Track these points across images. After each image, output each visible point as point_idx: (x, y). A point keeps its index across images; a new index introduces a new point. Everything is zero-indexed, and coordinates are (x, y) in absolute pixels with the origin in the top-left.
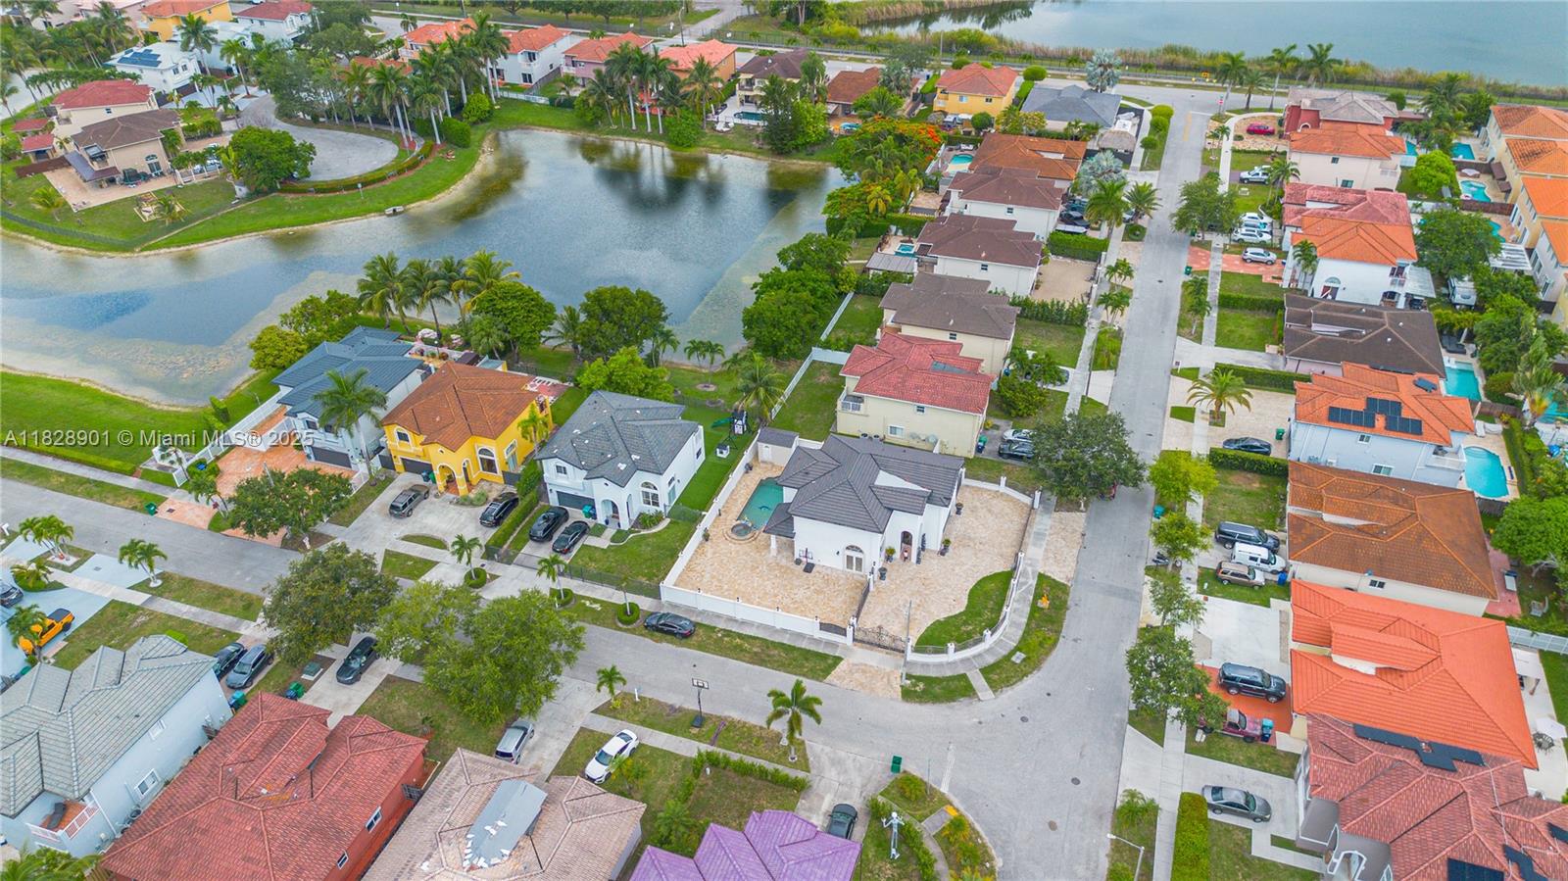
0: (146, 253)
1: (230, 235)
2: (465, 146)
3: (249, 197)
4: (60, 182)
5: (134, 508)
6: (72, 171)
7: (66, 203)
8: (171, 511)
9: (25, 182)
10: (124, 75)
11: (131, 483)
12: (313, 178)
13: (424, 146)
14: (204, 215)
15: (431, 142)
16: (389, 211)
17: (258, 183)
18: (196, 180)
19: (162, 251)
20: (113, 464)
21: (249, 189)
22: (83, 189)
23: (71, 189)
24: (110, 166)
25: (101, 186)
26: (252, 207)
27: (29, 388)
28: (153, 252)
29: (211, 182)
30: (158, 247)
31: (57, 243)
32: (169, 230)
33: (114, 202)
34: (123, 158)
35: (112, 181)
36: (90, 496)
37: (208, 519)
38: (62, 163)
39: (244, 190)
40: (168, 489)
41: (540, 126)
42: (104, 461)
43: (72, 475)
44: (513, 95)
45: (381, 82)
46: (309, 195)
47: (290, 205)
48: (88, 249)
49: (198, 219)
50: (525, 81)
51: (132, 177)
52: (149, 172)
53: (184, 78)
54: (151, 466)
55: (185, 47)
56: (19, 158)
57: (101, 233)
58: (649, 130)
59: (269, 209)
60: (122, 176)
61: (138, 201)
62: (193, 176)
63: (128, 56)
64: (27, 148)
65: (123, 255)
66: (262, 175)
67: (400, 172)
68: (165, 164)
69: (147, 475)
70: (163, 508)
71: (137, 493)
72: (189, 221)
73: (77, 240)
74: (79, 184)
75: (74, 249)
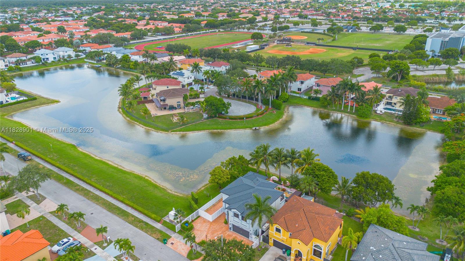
0: (172, 133)
1: (200, 130)
2: (279, 109)
3: (208, 118)
4: (150, 107)
5: (158, 239)
6: (154, 104)
7: (150, 114)
8: (172, 244)
9: (139, 106)
10: (173, 78)
11: (158, 226)
12: (229, 114)
13: (265, 108)
14: (193, 122)
15: (268, 107)
16: (254, 128)
17: (212, 113)
18: (191, 111)
19: (178, 133)
20: (153, 216)
21: (208, 116)
22: (156, 110)
23: (153, 110)
24: (166, 103)
25: (162, 110)
26: (208, 122)
27: (128, 176)
28: (175, 133)
29: (195, 112)
30: (176, 131)
31: (145, 126)
32: (181, 126)
33: (165, 115)
34: (170, 102)
35: (165, 108)
36: (142, 229)
37: (187, 252)
38: (152, 101)
39: (207, 116)
40: (172, 232)
41: (305, 105)
42: (150, 214)
43: (137, 217)
44: (295, 95)
45: (257, 85)
46: (227, 120)
47: (220, 122)
48: (155, 129)
49: (191, 123)
50: (299, 90)
51: (172, 108)
52: (177, 107)
53: (190, 81)
54: (166, 219)
55: (192, 72)
56: (139, 99)
57: (160, 124)
58: (349, 110)
59: (213, 123)
60: (169, 107)
61: (172, 115)
62: (190, 110)
63: (175, 73)
64: (142, 96)
65: (165, 132)
66: (213, 111)
67: (258, 116)
68: (182, 105)
69: (165, 223)
70: (170, 241)
71: (160, 232)
72: (188, 124)
73: (152, 126)
74: (155, 108)
75: (150, 128)
